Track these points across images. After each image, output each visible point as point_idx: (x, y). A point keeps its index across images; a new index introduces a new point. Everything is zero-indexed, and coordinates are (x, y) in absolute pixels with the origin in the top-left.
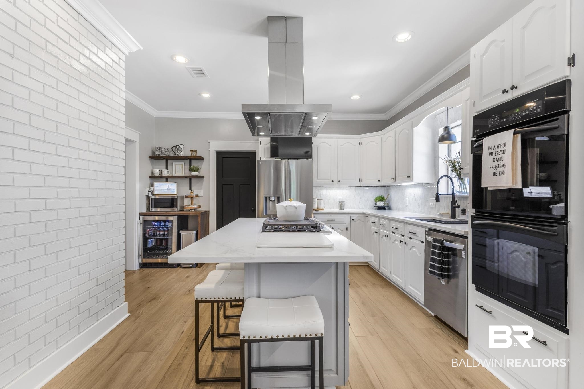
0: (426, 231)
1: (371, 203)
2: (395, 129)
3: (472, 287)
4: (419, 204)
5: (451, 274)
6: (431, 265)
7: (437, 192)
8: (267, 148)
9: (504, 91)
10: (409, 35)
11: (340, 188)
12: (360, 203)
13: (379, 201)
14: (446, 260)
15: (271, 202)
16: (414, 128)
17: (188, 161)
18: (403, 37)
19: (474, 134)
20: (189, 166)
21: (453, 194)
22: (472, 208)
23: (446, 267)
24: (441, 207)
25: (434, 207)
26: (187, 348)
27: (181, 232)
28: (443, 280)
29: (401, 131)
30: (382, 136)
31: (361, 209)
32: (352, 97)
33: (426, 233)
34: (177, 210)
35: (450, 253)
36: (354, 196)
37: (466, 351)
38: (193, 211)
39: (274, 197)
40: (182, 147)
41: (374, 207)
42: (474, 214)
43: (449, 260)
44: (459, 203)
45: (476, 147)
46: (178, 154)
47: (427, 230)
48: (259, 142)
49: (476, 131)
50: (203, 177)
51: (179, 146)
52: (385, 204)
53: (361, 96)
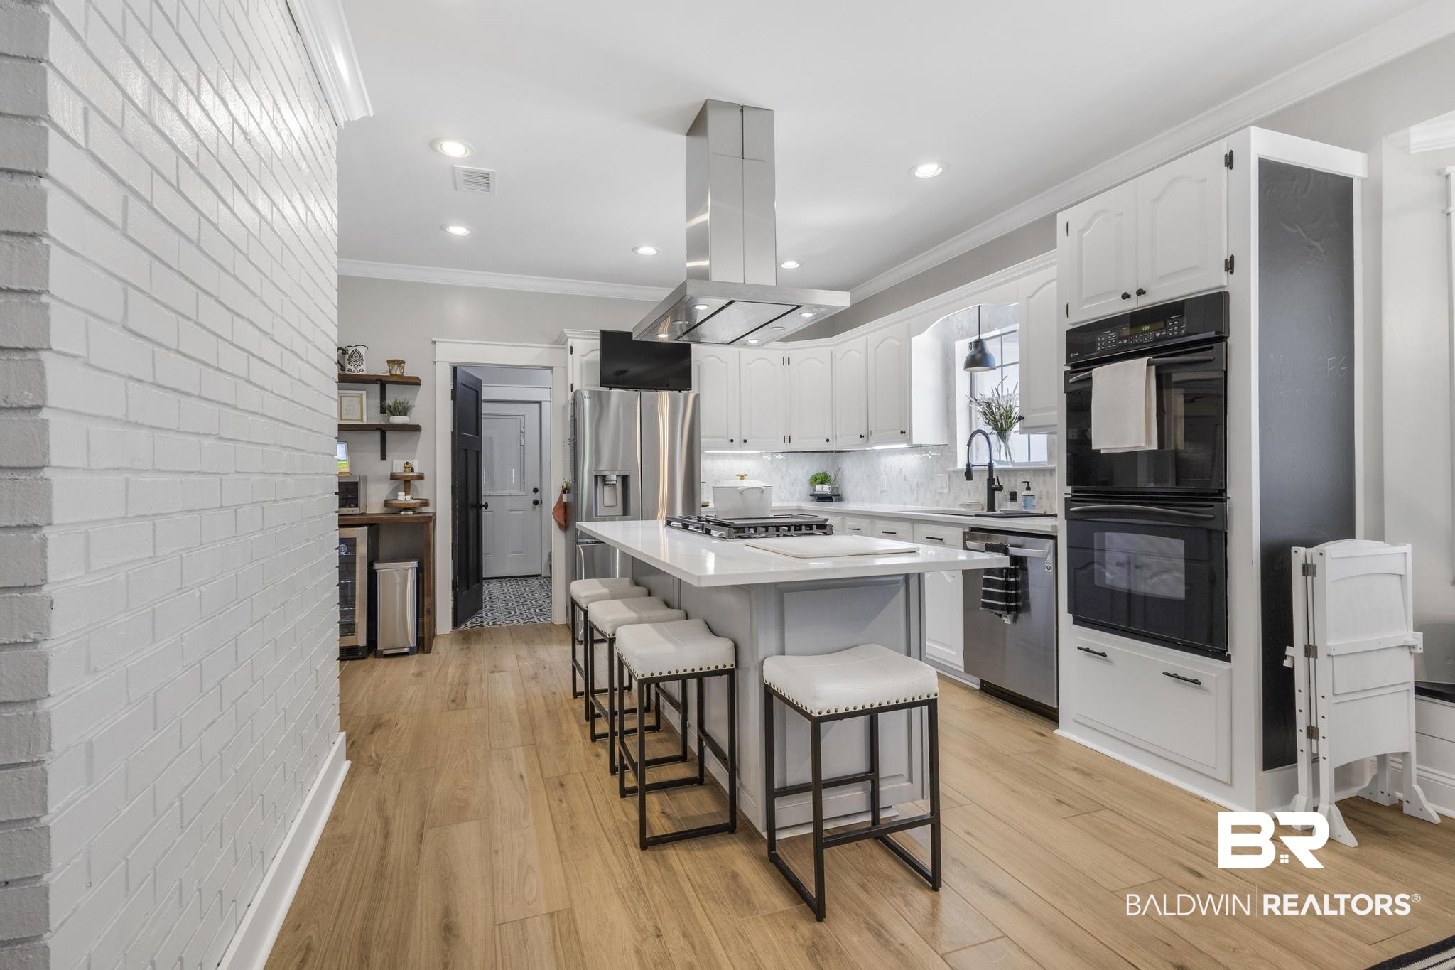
0: (964, 533)
1: (803, 488)
2: (867, 336)
3: (1065, 618)
4: (911, 486)
5: (1020, 603)
6: (985, 592)
7: (968, 462)
8: (589, 364)
9: (1126, 296)
10: (938, 168)
11: (740, 455)
12: (780, 487)
13: (818, 484)
14: (1012, 580)
15: (607, 489)
16: (913, 338)
17: (377, 387)
18: (928, 170)
19: (1068, 360)
20: (378, 401)
21: (990, 466)
22: (1067, 485)
23: (1013, 592)
24: (962, 490)
25: (946, 491)
26: (561, 801)
27: (377, 566)
28: (1008, 616)
29: (883, 340)
30: (833, 348)
31: (783, 501)
32: (783, 263)
33: (967, 537)
34: (358, 513)
35: (1018, 567)
36: (769, 475)
37: (1056, 732)
38: (409, 513)
39: (615, 476)
40: (362, 350)
41: (811, 495)
42: (1070, 496)
43: (1017, 579)
44: (1003, 481)
45: (1072, 383)
46: (352, 368)
47: (967, 530)
48: (567, 348)
49: (1072, 355)
50: (417, 429)
51: (355, 348)
52: (832, 490)
53: (801, 263)
